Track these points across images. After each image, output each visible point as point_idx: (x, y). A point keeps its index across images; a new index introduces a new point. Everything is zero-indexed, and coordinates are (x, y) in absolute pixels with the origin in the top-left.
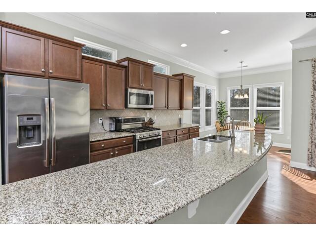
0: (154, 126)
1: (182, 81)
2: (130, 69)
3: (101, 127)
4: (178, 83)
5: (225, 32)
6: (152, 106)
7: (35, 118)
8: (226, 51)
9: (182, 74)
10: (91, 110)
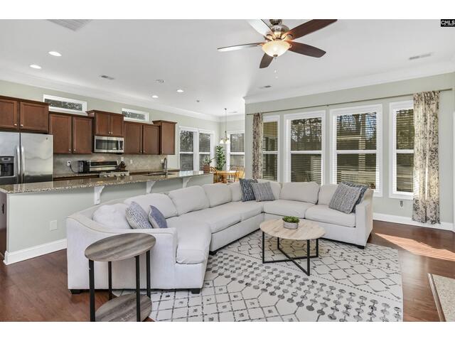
0: (126, 169)
1: (161, 128)
2: (97, 120)
3: (69, 168)
4: (156, 130)
5: (180, 91)
6: (123, 151)
7: (9, 159)
8: (198, 101)
9: (160, 121)
10: (54, 154)
